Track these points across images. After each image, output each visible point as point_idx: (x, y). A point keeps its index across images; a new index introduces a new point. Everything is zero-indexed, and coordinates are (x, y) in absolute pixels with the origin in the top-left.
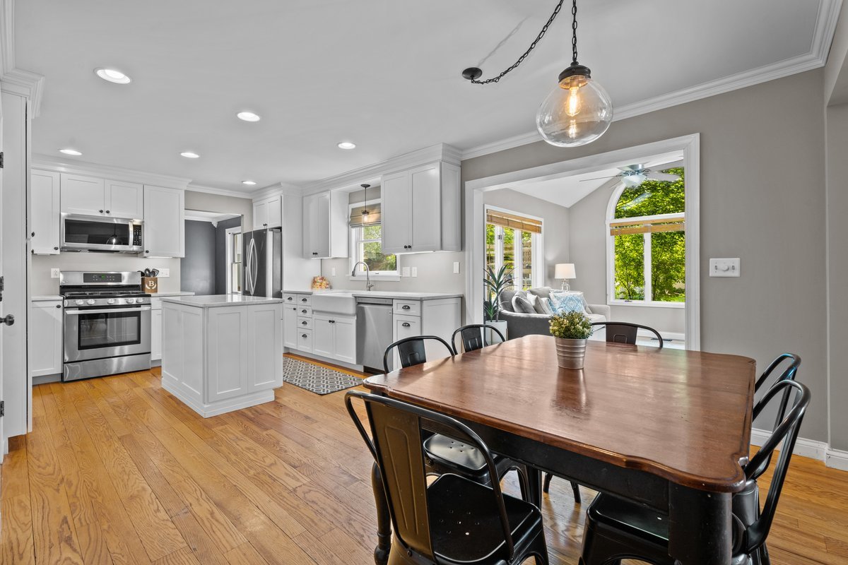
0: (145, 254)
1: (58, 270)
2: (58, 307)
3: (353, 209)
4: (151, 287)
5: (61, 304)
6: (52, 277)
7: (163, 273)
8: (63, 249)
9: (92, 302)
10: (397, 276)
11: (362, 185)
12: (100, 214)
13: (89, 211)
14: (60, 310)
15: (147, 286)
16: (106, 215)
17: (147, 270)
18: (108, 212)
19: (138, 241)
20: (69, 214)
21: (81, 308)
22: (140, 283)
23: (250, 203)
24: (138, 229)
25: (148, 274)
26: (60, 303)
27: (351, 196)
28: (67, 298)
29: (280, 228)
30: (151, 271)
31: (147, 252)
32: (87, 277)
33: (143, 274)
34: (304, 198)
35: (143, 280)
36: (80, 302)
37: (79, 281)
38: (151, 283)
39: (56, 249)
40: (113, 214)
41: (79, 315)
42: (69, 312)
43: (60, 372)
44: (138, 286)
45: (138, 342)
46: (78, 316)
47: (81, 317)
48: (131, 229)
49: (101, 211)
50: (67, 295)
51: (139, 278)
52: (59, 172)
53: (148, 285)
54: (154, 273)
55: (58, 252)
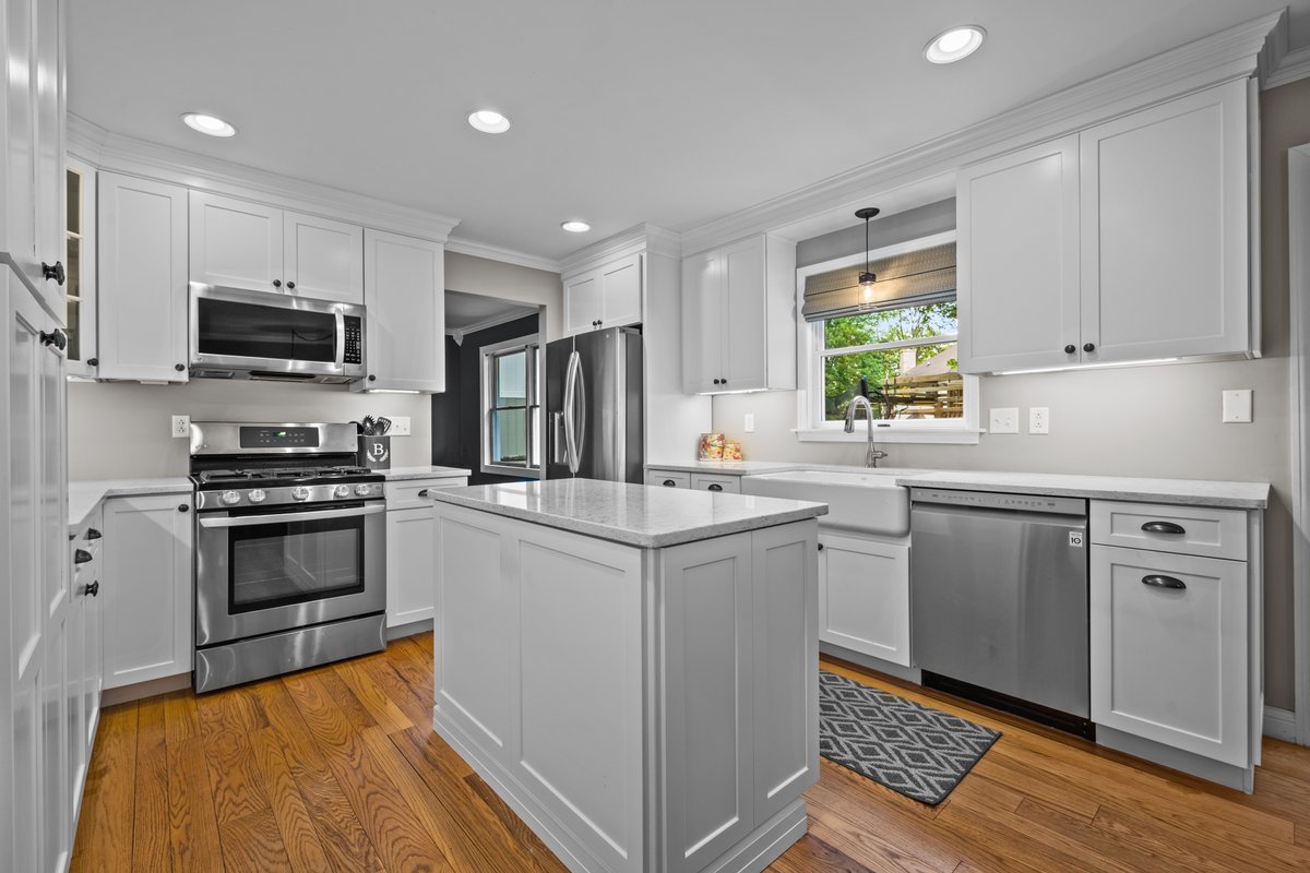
0: (367, 384)
1: (186, 419)
2: (183, 509)
3: (809, 279)
4: (378, 457)
5: (189, 502)
6: (175, 434)
7: (399, 427)
8: (195, 372)
9: (257, 496)
10: (971, 433)
11: (859, 214)
12: (273, 290)
13: (252, 282)
14: (188, 517)
15: (369, 454)
16: (288, 292)
17: (368, 419)
18: (291, 286)
19: (353, 355)
20: (212, 286)
21: (234, 511)
22: (355, 449)
23: (556, 282)
24: (354, 324)
25: (370, 430)
26: (187, 500)
27: (804, 251)
28: (203, 488)
29: (639, 327)
30: (376, 420)
31: (372, 378)
32: (248, 434)
33: (361, 429)
34: (685, 261)
35: (361, 441)
36: (232, 497)
37: (230, 443)
38: (378, 448)
39: (180, 368)
40: (301, 290)
41: (231, 528)
42: (209, 522)
43: (187, 669)
44: (350, 455)
45: (358, 587)
46: (226, 535)
47: (236, 533)
48: (340, 326)
49: (277, 284)
50: (204, 477)
51: (353, 435)
52: (188, 187)
53: (372, 453)
54: (381, 425)
55: (184, 376)
